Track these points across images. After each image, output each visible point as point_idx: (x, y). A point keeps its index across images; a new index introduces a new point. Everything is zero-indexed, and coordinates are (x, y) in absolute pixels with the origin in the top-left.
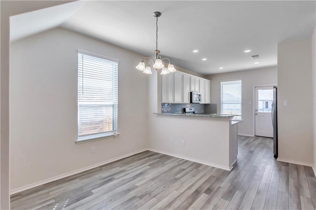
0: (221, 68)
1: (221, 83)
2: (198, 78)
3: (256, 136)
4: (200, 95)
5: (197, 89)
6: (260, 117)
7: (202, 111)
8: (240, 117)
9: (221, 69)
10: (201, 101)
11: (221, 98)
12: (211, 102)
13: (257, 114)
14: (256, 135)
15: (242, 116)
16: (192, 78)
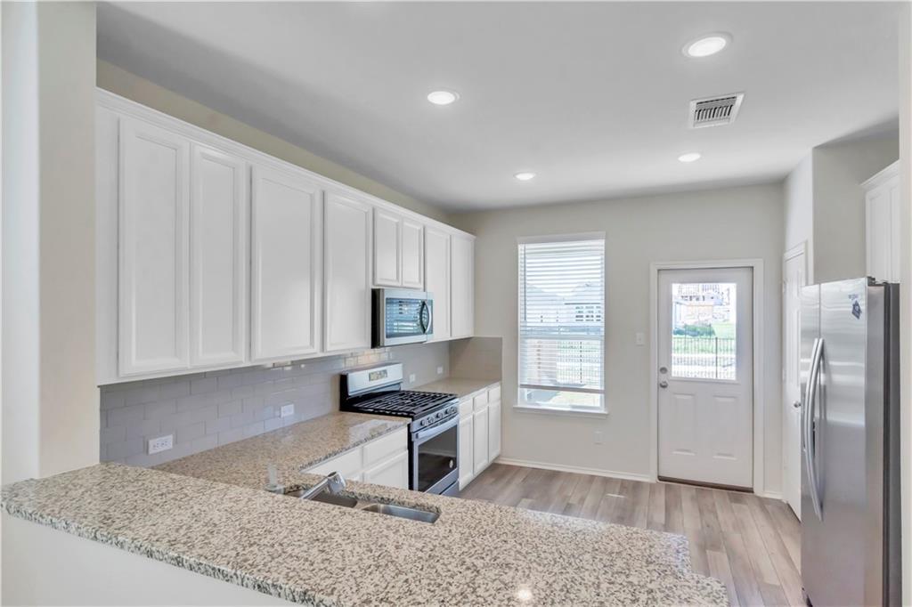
0: (525, 177)
1: (521, 247)
2: (415, 221)
3: (661, 479)
4: (424, 304)
5: (411, 275)
6: (678, 397)
7: (440, 370)
8: (598, 396)
9: (526, 181)
10: (431, 332)
11: (520, 315)
12: (475, 332)
13: (664, 387)
14: (665, 474)
15: (607, 392)
16: (380, 215)
